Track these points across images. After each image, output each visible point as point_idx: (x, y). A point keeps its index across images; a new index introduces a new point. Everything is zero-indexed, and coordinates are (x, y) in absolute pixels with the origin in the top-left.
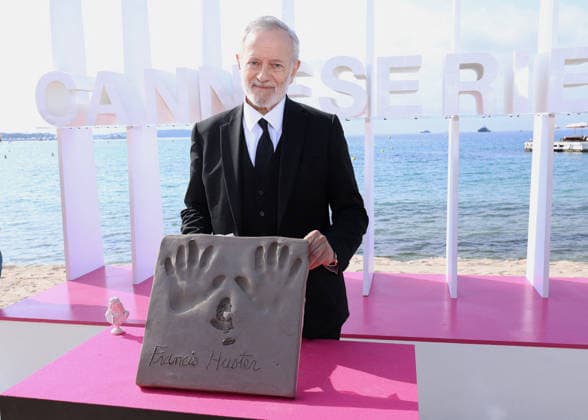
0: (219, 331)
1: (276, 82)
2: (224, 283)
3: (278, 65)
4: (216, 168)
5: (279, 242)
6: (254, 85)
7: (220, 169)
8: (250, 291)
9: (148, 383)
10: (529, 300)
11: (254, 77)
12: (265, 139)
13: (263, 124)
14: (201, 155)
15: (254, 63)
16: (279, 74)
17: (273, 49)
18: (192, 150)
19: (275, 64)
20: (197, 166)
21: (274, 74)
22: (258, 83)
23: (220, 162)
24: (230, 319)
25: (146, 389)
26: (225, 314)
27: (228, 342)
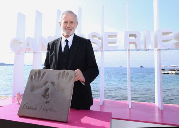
0: (45, 99)
1: (72, 27)
2: (48, 83)
3: (72, 23)
4: (52, 54)
5: (66, 71)
6: (66, 29)
7: (53, 54)
8: (55, 87)
9: (21, 115)
10: (157, 111)
11: (66, 26)
12: (67, 46)
13: (67, 41)
14: (49, 51)
15: (65, 23)
16: (73, 25)
17: (70, 18)
18: (47, 50)
19: (71, 23)
20: (48, 54)
21: (71, 25)
22: (67, 28)
23: (54, 52)
24: (48, 95)
25: (20, 117)
26: (47, 93)
27: (47, 102)
